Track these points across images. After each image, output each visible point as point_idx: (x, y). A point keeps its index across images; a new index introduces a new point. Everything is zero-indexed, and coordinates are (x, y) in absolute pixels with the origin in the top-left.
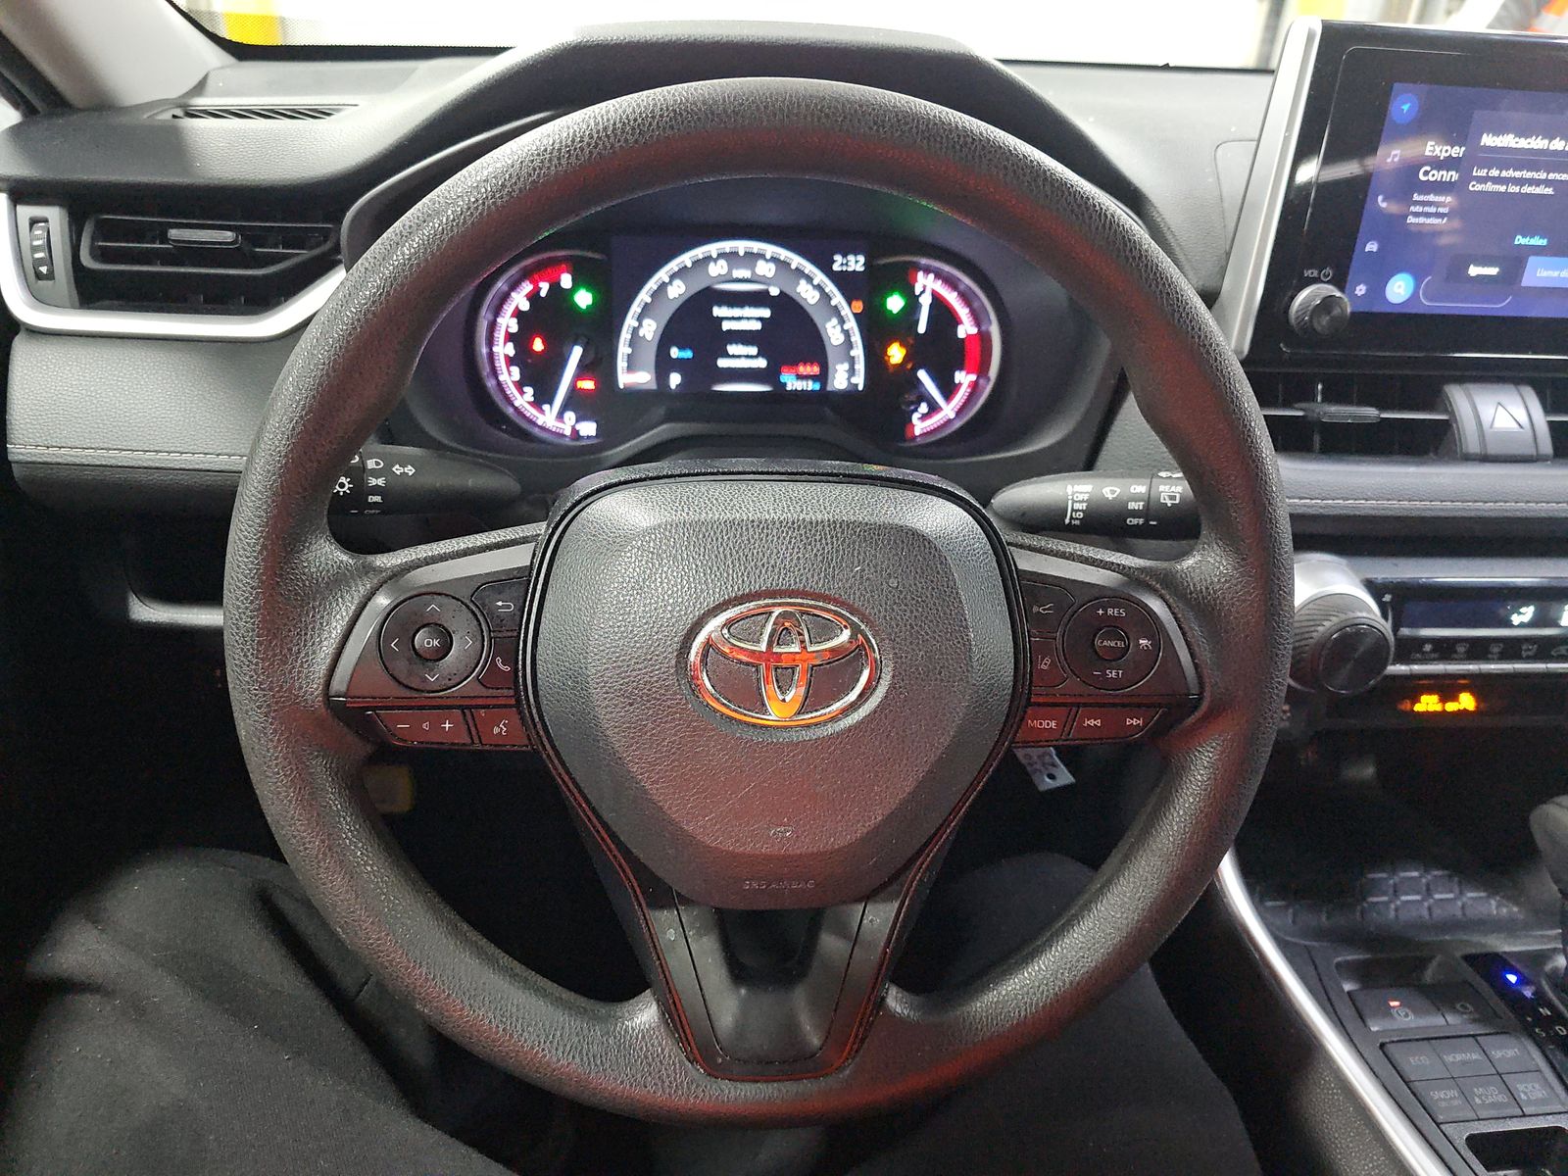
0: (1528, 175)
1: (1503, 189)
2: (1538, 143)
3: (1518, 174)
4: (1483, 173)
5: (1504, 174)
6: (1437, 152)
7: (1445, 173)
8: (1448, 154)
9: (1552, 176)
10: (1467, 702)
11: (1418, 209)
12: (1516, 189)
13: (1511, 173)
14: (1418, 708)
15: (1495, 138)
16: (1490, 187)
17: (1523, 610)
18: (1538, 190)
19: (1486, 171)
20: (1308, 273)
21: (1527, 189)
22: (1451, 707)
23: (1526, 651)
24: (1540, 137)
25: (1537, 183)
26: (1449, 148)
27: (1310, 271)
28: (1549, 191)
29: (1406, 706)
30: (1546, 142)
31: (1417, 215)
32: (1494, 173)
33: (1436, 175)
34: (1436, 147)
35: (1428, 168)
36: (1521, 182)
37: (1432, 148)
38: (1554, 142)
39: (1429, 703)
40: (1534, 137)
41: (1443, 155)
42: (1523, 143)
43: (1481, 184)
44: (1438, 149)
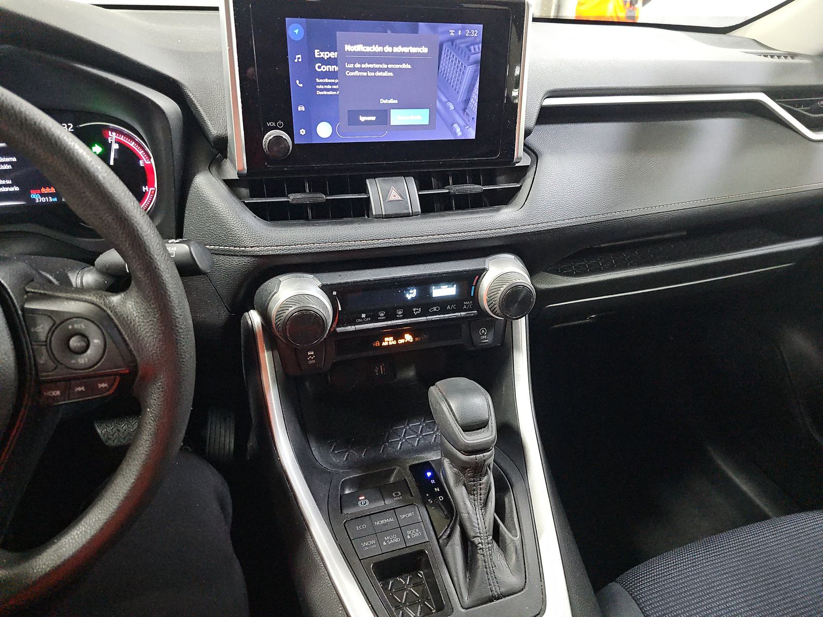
0: (377, 66)
1: (365, 74)
2: (377, 49)
3: (371, 66)
4: (351, 66)
5: (363, 66)
6: (322, 55)
7: (330, 66)
8: (328, 57)
9: (390, 66)
10: (408, 338)
11: (321, 87)
12: (373, 74)
13: (366, 66)
14: (385, 344)
15: (352, 47)
16: (357, 73)
17: (411, 291)
18: (385, 74)
19: (353, 65)
20: (269, 124)
21: (378, 74)
22: (401, 341)
23: (416, 311)
24: (377, 46)
25: (383, 70)
26: (328, 53)
27: (270, 123)
28: (391, 74)
29: (377, 344)
30: (381, 48)
31: (321, 90)
32: (358, 66)
33: (325, 68)
34: (321, 53)
35: (320, 65)
36: (374, 70)
37: (319, 54)
38: (385, 48)
39: (389, 341)
40: (374, 46)
41: (326, 57)
42: (368, 49)
43: (352, 72)
44: (322, 54)
